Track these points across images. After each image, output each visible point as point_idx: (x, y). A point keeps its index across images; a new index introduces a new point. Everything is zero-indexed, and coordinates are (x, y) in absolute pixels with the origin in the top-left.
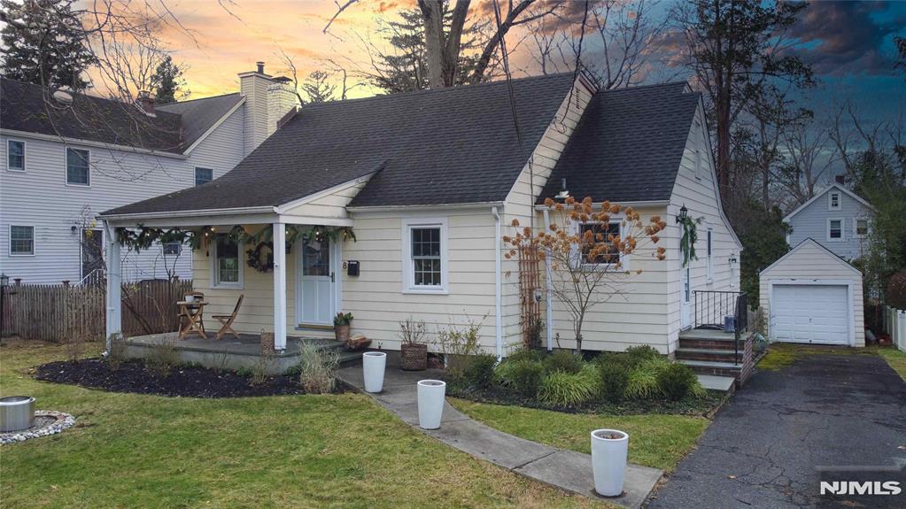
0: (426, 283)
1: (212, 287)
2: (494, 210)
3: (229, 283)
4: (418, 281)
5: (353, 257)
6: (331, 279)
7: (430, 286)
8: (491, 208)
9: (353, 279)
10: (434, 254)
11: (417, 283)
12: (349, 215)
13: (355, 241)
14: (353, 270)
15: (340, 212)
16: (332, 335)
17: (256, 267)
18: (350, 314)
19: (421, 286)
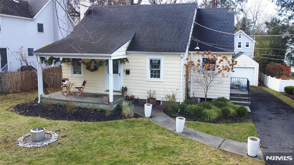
0: (154, 78)
1: (71, 76)
2: (182, 55)
3: (77, 74)
4: (152, 76)
5: (128, 68)
6: (119, 75)
7: (155, 79)
8: (181, 54)
9: (128, 75)
10: (158, 68)
11: (151, 77)
12: (127, 54)
13: (128, 62)
14: (128, 72)
15: (125, 53)
16: (120, 94)
17: (89, 70)
18: (126, 87)
19: (152, 78)
